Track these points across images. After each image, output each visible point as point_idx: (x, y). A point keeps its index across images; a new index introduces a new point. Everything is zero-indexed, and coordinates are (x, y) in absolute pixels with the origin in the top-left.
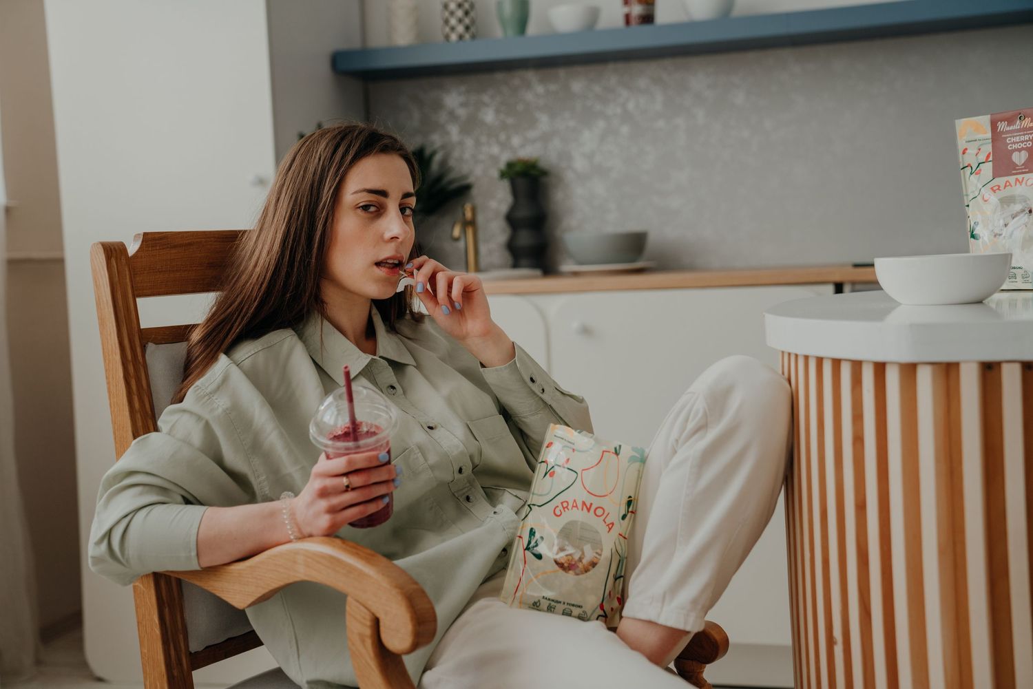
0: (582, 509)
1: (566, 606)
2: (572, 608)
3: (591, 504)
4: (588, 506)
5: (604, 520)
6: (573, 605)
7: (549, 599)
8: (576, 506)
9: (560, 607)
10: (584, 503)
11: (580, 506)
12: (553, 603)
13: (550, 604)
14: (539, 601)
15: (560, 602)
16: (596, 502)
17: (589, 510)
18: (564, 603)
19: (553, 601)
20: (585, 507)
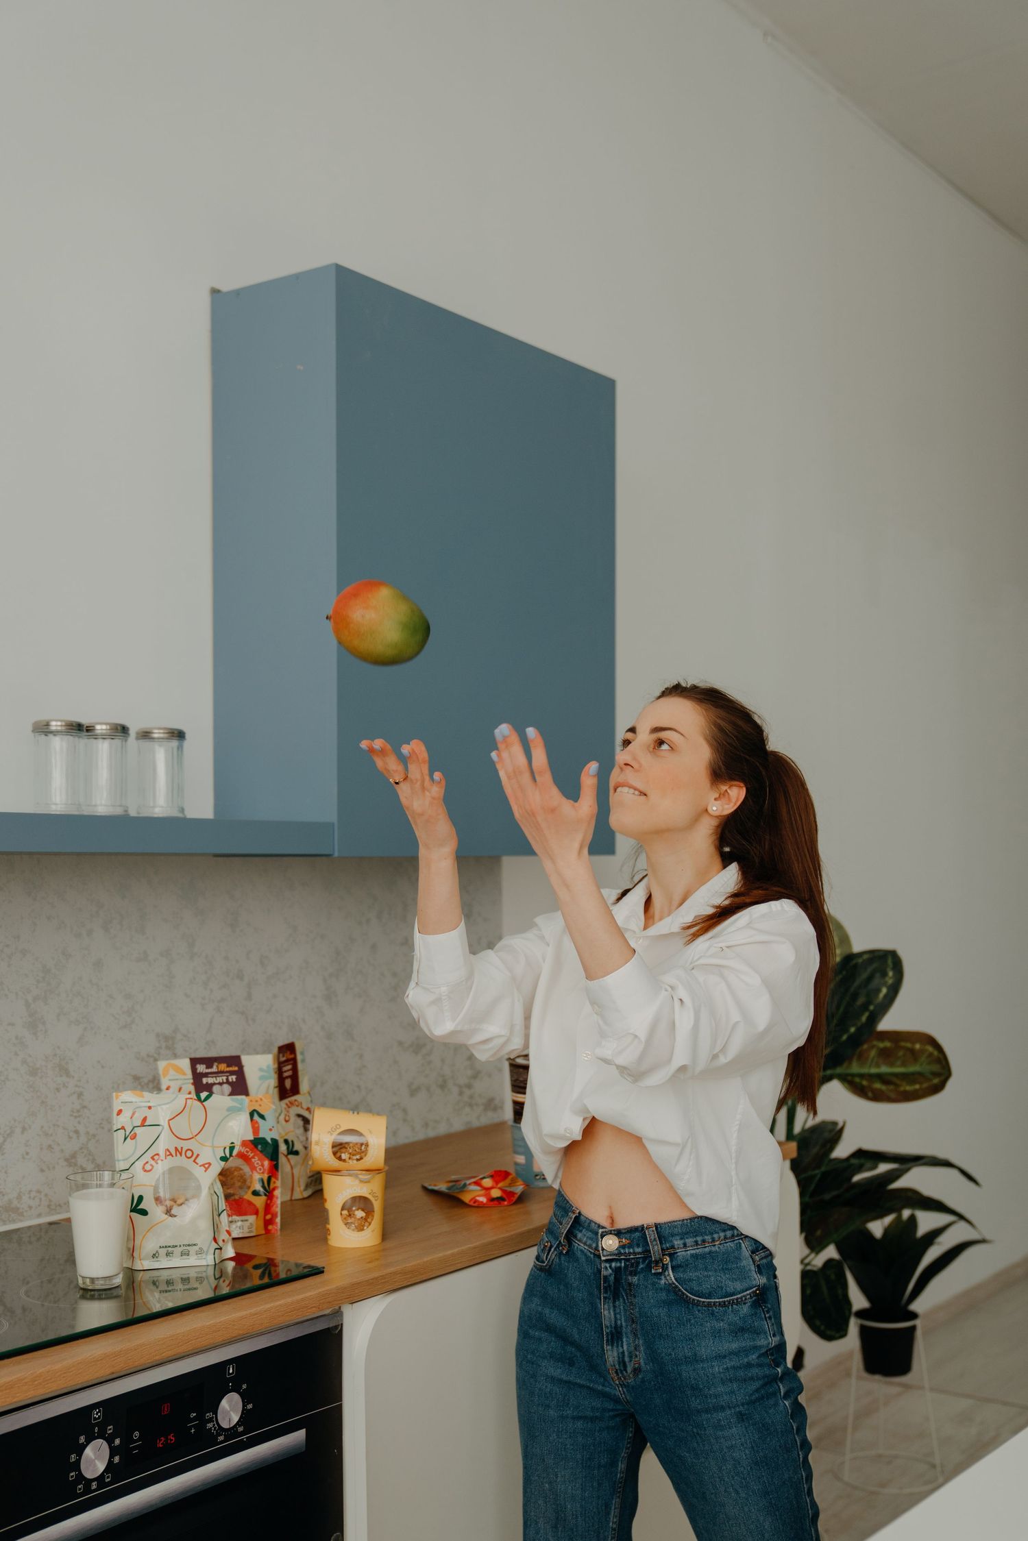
0: (176, 1156)
1: (182, 1248)
2: (188, 1248)
3: (182, 1148)
4: (180, 1150)
5: (194, 1161)
6: (189, 1245)
7: (166, 1247)
8: (171, 1154)
9: (178, 1251)
10: (176, 1149)
11: (173, 1152)
12: (170, 1249)
13: (168, 1251)
14: (157, 1252)
15: (176, 1246)
16: (186, 1145)
17: (181, 1155)
18: (180, 1246)
19: (169, 1247)
20: (178, 1153)
